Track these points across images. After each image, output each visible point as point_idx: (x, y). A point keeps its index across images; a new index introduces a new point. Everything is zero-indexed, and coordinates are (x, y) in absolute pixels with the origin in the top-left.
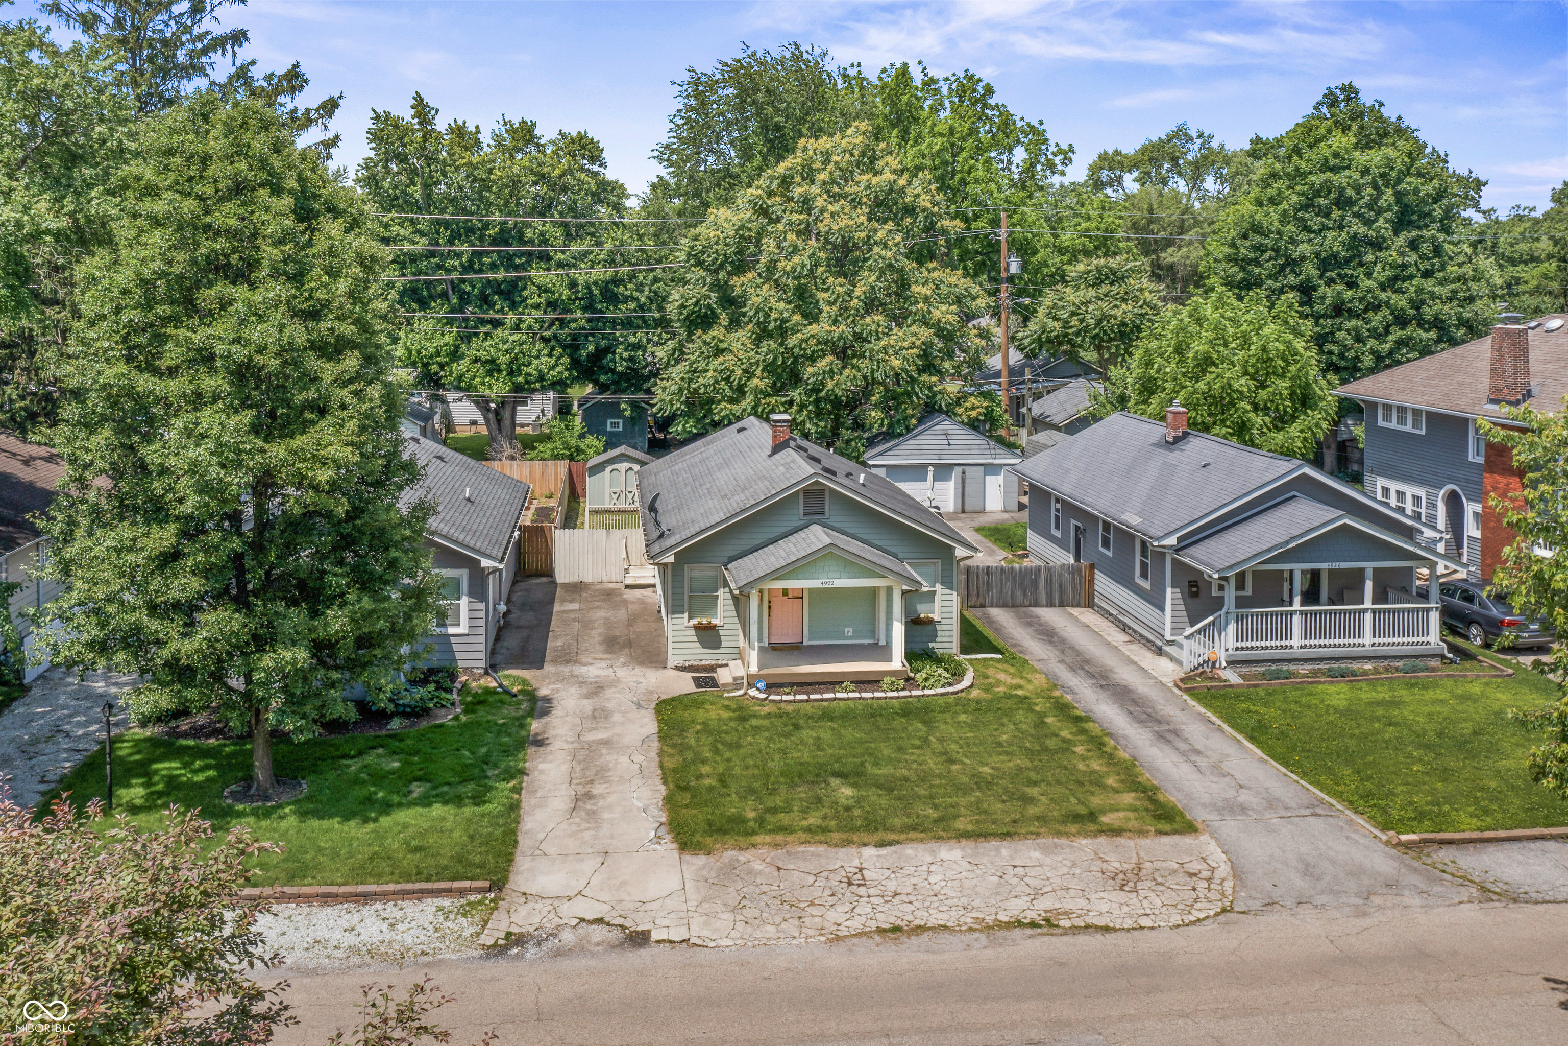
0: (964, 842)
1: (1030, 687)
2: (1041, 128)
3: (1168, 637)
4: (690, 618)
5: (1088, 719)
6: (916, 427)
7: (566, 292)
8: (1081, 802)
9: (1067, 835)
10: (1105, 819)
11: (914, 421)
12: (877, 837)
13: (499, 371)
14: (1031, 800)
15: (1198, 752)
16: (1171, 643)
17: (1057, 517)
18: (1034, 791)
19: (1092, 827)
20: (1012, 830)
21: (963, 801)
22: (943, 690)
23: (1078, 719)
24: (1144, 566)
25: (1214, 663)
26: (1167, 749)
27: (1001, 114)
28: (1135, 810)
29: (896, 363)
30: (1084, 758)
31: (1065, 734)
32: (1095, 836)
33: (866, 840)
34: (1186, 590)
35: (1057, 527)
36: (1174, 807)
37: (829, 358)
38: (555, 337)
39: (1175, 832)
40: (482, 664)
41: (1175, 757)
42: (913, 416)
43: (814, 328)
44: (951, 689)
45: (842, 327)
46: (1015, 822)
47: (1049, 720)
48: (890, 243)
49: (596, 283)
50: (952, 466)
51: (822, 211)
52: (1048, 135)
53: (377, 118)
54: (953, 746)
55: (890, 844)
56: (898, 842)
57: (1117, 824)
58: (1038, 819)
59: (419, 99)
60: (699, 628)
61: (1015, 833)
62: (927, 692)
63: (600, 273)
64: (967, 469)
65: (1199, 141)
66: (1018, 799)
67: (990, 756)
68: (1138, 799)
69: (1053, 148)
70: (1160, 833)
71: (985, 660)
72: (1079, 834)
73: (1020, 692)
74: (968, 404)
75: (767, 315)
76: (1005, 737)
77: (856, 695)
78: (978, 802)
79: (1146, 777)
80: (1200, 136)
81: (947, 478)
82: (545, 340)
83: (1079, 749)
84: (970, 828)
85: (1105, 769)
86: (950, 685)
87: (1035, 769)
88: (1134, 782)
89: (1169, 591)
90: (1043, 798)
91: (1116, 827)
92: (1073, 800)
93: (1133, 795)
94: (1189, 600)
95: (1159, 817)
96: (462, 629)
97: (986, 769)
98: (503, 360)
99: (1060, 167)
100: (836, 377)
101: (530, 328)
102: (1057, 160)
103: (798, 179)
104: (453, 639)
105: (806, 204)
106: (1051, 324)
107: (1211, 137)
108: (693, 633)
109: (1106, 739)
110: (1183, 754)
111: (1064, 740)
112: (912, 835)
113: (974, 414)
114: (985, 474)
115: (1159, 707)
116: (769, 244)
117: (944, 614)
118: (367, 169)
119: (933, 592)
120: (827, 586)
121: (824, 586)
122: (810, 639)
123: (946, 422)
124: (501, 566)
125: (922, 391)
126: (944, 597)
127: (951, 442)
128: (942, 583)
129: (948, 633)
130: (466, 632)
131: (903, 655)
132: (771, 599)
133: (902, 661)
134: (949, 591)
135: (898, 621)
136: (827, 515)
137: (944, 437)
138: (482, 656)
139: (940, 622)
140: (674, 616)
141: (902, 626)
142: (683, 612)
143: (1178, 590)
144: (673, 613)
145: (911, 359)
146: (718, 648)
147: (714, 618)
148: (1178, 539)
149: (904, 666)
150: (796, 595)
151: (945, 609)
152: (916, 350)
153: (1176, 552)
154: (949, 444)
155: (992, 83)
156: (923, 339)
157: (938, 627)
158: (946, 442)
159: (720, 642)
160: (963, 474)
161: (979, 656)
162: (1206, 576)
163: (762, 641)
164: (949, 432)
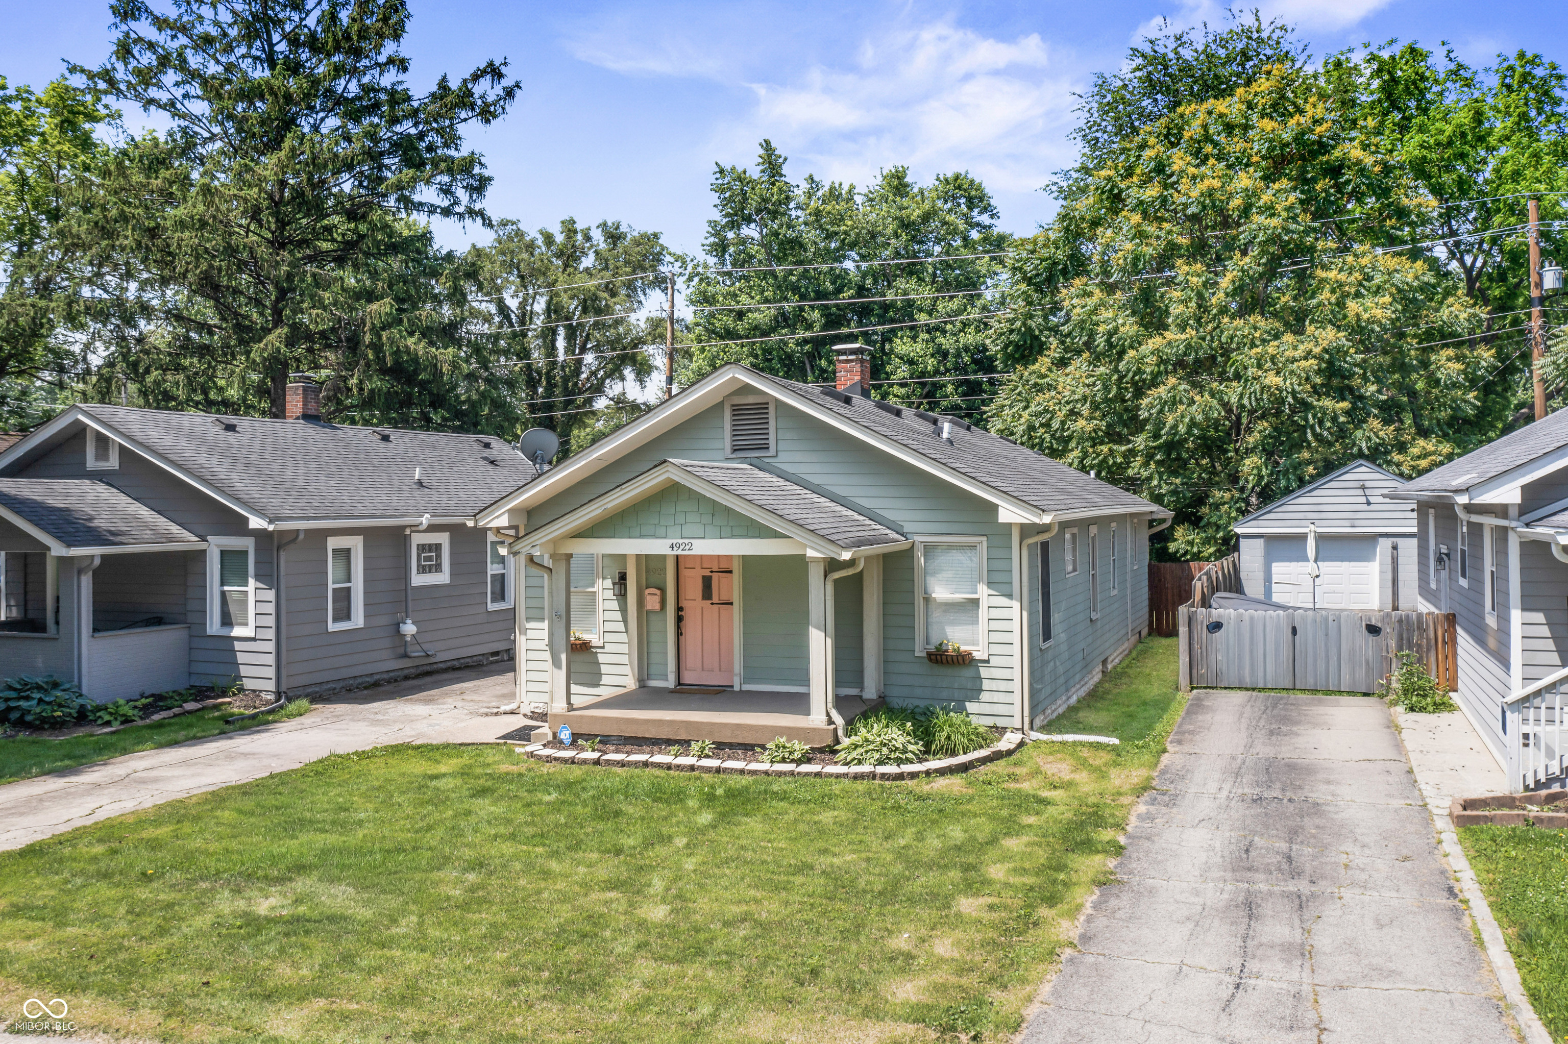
1: (1087, 787)
6: (1313, 478)
24: (1494, 582)
34: (1563, 618)
35: (1434, 574)
40: (271, 686)
42: (1309, 462)
43: (1156, 342)
49: (966, 349)
50: (1374, 538)
53: (721, 172)
59: (767, 145)
64: (1401, 542)
74: (1415, 451)
81: (1368, 557)
83: (973, 902)
89: (1516, 616)
96: (248, 632)
104: (238, 646)
117: (995, 649)
118: (714, 235)
119: (975, 603)
120: (680, 552)
121: (675, 553)
122: (747, 680)
123: (1363, 469)
124: (271, 528)
125: (1321, 423)
126: (995, 613)
127: (1372, 499)
128: (990, 584)
129: (1003, 686)
130: (252, 635)
131: (830, 705)
132: (683, 604)
133: (828, 714)
134: (1004, 601)
135: (818, 628)
136: (772, 451)
137: (1360, 492)
138: (271, 672)
139: (988, 661)
140: (529, 625)
141: (829, 641)
142: (542, 619)
143: (1540, 617)
144: (528, 619)
145: (1303, 375)
146: (597, 685)
147: (589, 631)
148: (1524, 488)
149: (830, 722)
150: (725, 598)
151: (996, 637)
152: (1312, 361)
153: (1527, 525)
154: (1369, 503)
155: (1558, 63)
156: (1325, 344)
157: (984, 672)
158: (1363, 500)
159: (600, 675)
160: (1395, 548)
161: (1070, 738)
162: (1553, 547)
163: (665, 678)
164: (1368, 484)
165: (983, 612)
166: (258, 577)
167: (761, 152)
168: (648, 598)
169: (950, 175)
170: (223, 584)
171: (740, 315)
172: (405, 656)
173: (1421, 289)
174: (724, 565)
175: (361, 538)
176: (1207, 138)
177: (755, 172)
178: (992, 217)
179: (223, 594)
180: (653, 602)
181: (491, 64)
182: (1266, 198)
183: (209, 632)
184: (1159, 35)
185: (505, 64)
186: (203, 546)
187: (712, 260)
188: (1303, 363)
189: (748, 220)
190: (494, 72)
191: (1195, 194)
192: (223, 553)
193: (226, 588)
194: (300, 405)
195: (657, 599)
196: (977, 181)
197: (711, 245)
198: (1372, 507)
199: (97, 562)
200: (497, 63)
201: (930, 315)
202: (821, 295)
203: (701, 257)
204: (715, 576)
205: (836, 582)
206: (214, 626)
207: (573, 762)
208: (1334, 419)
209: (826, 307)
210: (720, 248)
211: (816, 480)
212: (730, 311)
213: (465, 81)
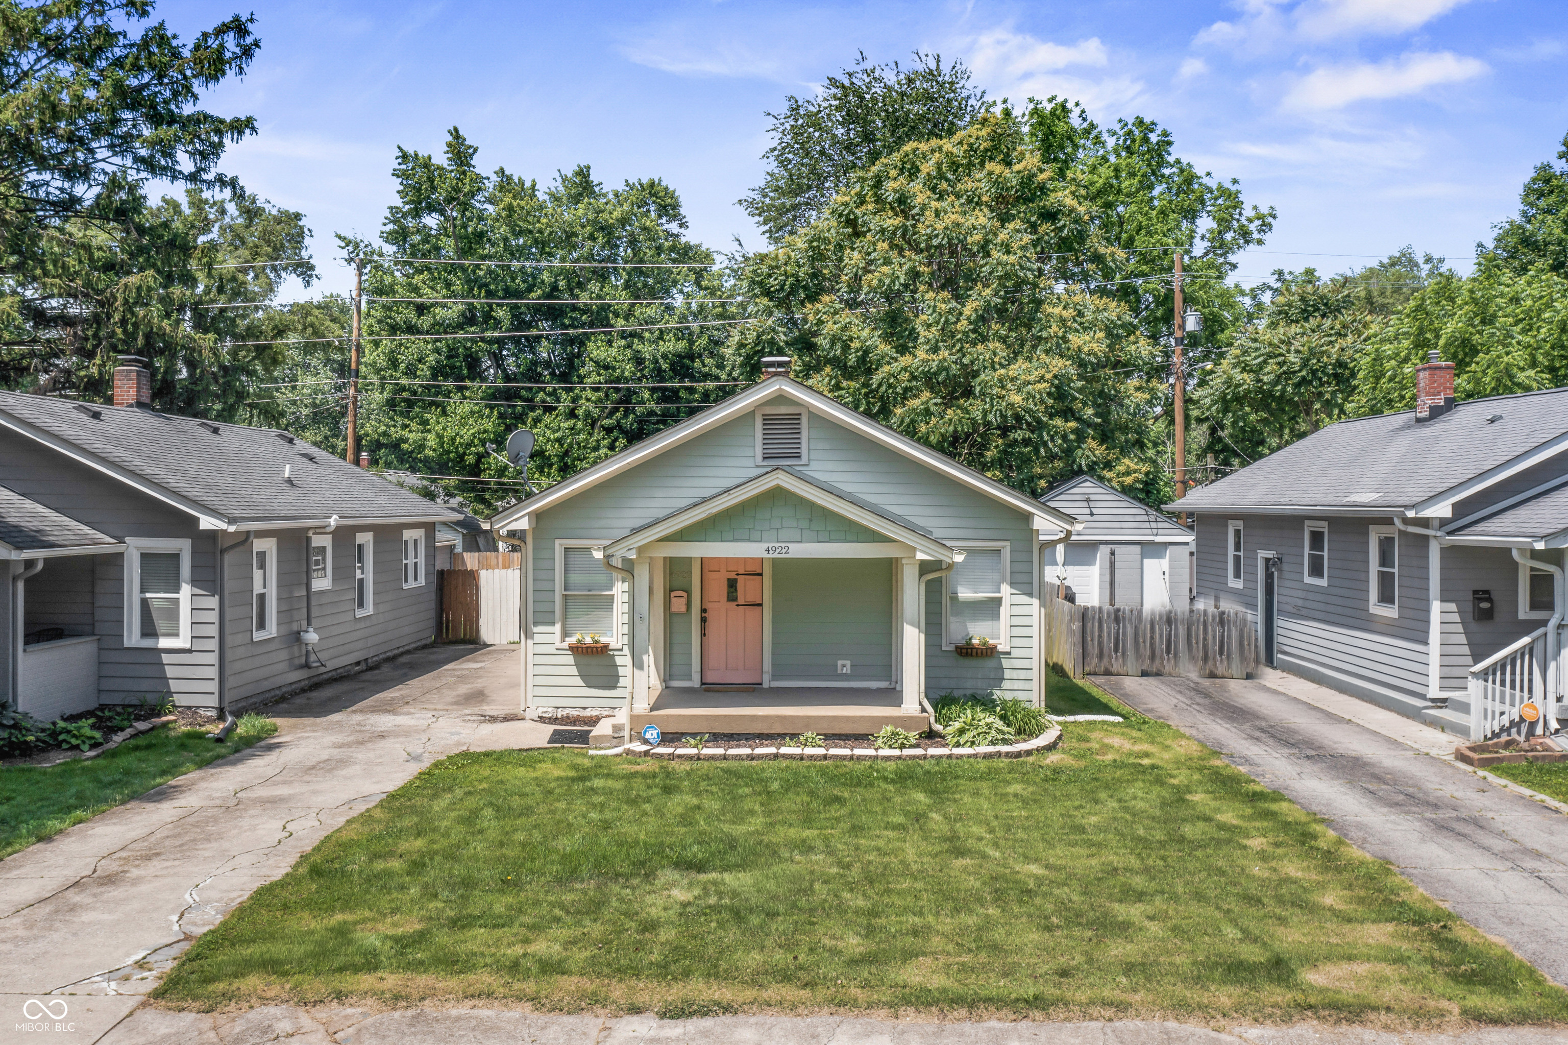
0: (910, 1017)
1: (1166, 756)
2: (1233, 188)
3: (1434, 692)
4: (565, 634)
5: (1277, 796)
6: (1045, 491)
7: (629, 368)
8: (1248, 936)
9: (1205, 1012)
10: (1313, 977)
11: (1043, 483)
12: (676, 992)
13: (550, 466)
14: (1124, 928)
15: (1538, 855)
16: (1441, 703)
17: (1237, 559)
18: (1134, 912)
19: (1278, 995)
20: (1051, 991)
21: (947, 924)
22: (991, 749)
23: (1256, 797)
24: (1386, 580)
25: (1533, 725)
26: (1460, 847)
27: (1182, 171)
28: (1400, 960)
29: (1016, 399)
30: (1263, 856)
31: (1228, 817)
32: (1287, 1019)
33: (642, 998)
34: (1469, 607)
35: (1237, 575)
36: (1505, 959)
37: (926, 395)
38: (619, 425)
39: (1522, 1018)
40: (213, 701)
41: (1484, 861)
42: (1041, 477)
43: (906, 360)
44: (1005, 749)
45: (944, 353)
46: (1064, 973)
47: (1197, 797)
48: (1015, 246)
49: (665, 356)
50: (1094, 546)
51: (924, 207)
52: (1242, 197)
53: (404, 157)
54: (976, 830)
55: (704, 1012)
56: (727, 1009)
57: (1349, 991)
58: (1129, 969)
59: (456, 133)
60: (578, 650)
61: (1055, 1002)
62: (957, 751)
63: (671, 346)
64: (1117, 548)
65: (1427, 267)
66: (1090, 925)
67: (1050, 845)
68: (1405, 937)
69: (1248, 212)
70: (1478, 1018)
71: (1090, 723)
72: (1240, 1009)
73: (1146, 762)
74: (1121, 468)
75: (846, 348)
76: (1093, 819)
77: (821, 751)
78: (988, 924)
79: (1417, 894)
80: (1428, 260)
81: (1090, 562)
82: (608, 430)
83: (1256, 843)
84: (937, 981)
85: (1314, 876)
86: (1005, 742)
87: (1146, 870)
88: (1387, 902)
89: (1436, 607)
90: (1154, 928)
91: (1346, 997)
92: (1231, 932)
93: (1390, 927)
94: (1474, 626)
95: (1470, 980)
96: (182, 641)
97: (1034, 869)
98: (552, 450)
99: (1256, 236)
100: (934, 420)
101: (588, 414)
102: (1253, 227)
103: (893, 173)
104: (166, 658)
105: (903, 203)
106: (1238, 376)
107: (1441, 261)
108: (570, 659)
109: (1318, 828)
110: (1502, 856)
111: (1221, 827)
112: (774, 992)
113: (1128, 480)
114: (1143, 556)
115: (1430, 786)
116: (853, 258)
117: (1017, 642)
118: (395, 222)
119: (998, 601)
120: (776, 555)
121: (771, 556)
122: (775, 677)
123: (1088, 484)
124: (232, 529)
125: (1052, 440)
126: (1017, 610)
127: (1095, 511)
128: (1012, 584)
129: (1023, 674)
130: (188, 646)
131: (922, 695)
132: (707, 606)
133: (920, 704)
134: (1025, 599)
135: (912, 624)
136: (804, 459)
137: (1085, 504)
138: (213, 687)
139: (1009, 653)
140: (536, 630)
141: (922, 636)
142: (553, 623)
143: (1453, 607)
144: (536, 624)
145: (1038, 396)
146: (614, 687)
147: (605, 634)
148: (1454, 505)
149: (924, 710)
150: (751, 598)
151: (1017, 631)
152: (1045, 385)
153: (1449, 533)
154: (1092, 514)
155: (1169, 130)
156: (1055, 371)
157: (1005, 663)
158: (1087, 511)
159: (617, 677)
160: (1113, 554)
161: (1081, 718)
162: (1515, 554)
163: (689, 677)
164: (1092, 497)
165: (1004, 611)
166: (194, 582)
167: (450, 138)
168: (674, 600)
169: (645, 181)
170: (143, 590)
171: (421, 309)
172: (307, 666)
173: (1123, 326)
174: (751, 568)
175: (275, 540)
176: (941, 176)
177: (441, 159)
178: (681, 226)
179: (145, 603)
180: (679, 605)
181: (237, 19)
182: (1002, 236)
183: (127, 644)
184: (858, 68)
185: (251, 20)
186: (120, 548)
187: (390, 249)
188: (1039, 386)
189: (431, 209)
190: (239, 27)
191: (940, 226)
192: (144, 556)
193: (148, 595)
194: (133, 392)
195: (684, 601)
196: (671, 188)
197: (390, 233)
198: (1095, 518)
199: (40, 566)
200: (243, 19)
201: (627, 320)
202: (509, 293)
203: (377, 243)
204: (741, 579)
205: (928, 583)
206: (133, 637)
207: (699, 759)
208: (1064, 438)
209: (516, 307)
210: (399, 236)
211: (848, 488)
212: (409, 303)
213: (205, 35)
